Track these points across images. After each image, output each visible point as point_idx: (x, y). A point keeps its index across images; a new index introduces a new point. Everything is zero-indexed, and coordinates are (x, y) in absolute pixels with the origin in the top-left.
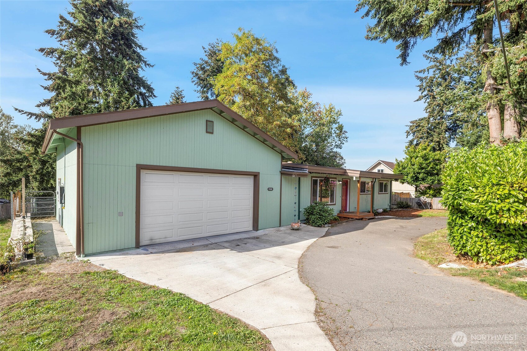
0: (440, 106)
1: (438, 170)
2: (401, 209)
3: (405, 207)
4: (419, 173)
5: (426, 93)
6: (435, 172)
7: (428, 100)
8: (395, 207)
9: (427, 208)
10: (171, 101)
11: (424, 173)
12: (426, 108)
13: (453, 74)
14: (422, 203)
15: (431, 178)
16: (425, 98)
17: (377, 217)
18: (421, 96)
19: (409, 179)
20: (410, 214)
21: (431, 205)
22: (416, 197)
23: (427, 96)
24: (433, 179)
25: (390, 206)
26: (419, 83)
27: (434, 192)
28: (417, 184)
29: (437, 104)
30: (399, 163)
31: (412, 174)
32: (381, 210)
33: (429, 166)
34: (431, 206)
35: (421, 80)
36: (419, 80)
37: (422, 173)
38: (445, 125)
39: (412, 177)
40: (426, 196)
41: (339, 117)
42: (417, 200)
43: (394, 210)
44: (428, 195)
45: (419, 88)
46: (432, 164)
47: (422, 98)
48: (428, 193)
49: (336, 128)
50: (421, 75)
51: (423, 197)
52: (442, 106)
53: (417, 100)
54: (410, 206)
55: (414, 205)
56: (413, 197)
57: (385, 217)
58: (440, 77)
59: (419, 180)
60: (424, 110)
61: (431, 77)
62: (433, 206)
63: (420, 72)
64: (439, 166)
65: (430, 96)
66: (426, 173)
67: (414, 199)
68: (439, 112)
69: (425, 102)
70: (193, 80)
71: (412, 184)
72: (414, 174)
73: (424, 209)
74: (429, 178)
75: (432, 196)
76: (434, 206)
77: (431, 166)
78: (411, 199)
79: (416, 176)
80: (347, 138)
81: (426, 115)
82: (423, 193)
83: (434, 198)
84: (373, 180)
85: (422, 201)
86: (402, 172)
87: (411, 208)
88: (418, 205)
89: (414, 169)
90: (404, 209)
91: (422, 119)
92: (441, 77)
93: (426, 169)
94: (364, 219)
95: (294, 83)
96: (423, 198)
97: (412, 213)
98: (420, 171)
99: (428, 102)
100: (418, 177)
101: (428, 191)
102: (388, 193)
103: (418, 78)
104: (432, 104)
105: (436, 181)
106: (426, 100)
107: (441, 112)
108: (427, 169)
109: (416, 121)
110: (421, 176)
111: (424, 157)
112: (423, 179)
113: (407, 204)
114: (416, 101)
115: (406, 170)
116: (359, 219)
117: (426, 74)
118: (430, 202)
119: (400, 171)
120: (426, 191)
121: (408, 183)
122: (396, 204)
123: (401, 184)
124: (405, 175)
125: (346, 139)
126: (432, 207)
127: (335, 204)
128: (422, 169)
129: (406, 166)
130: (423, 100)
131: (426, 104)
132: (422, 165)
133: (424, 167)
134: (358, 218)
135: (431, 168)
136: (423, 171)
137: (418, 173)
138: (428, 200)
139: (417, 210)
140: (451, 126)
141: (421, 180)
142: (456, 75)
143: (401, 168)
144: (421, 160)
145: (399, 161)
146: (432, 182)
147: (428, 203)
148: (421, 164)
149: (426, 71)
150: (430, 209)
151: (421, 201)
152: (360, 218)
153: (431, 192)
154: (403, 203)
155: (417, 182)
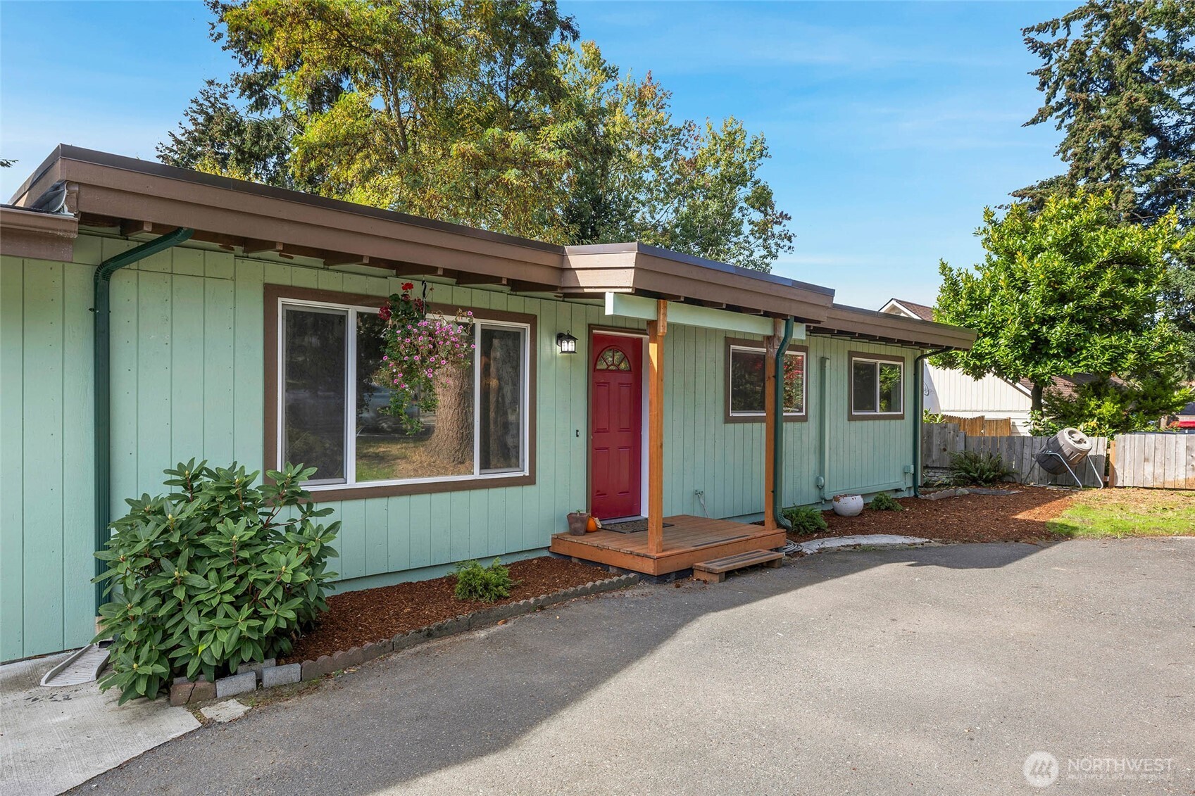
0: (1111, 135)
1: (1136, 302)
2: (965, 491)
3: (987, 481)
4: (1051, 322)
5: (1061, 95)
6: (1126, 312)
7: (1068, 121)
8: (943, 478)
9: (1090, 484)
10: (191, 127)
11: (1073, 319)
12: (1062, 144)
13: (1151, 31)
14: (1066, 458)
15: (1106, 342)
16: (1060, 113)
17: (811, 547)
18: (1045, 109)
19: (1003, 352)
20: (1005, 520)
21: (1108, 470)
22: (1036, 433)
23: (1065, 109)
24: (1116, 347)
25: (915, 475)
26: (1038, 62)
27: (1122, 408)
28: (1040, 370)
29: (1099, 128)
30: (955, 283)
31: (1013, 328)
32: (854, 504)
33: (1093, 288)
34: (1107, 474)
35: (1046, 52)
36: (1038, 54)
37: (1063, 318)
38: (1130, 197)
39: (1017, 341)
40: (1082, 426)
41: (759, 161)
42: (1040, 446)
43: (932, 496)
44: (1093, 423)
45: (1038, 79)
46: (1109, 274)
47: (1051, 114)
48: (1092, 415)
49: (747, 199)
50: (1046, 38)
51: (1071, 433)
52: (1116, 134)
53: (1034, 121)
54: (1009, 474)
55: (1026, 469)
56: (1024, 431)
57: (864, 540)
58: (1108, 41)
59: (1047, 354)
60: (1058, 153)
61: (1077, 42)
62: (1119, 473)
63: (1042, 29)
64: (1141, 286)
65: (1076, 105)
66: (1079, 322)
67: (1028, 442)
68: (1108, 154)
69: (1059, 128)
70: (216, 31)
71: (1017, 371)
72: (1027, 327)
73: (1075, 485)
74: (1099, 341)
75: (1112, 426)
76: (1124, 475)
77: (1104, 286)
78: (1014, 442)
79: (1034, 334)
80: (790, 239)
81: (1064, 169)
82: (1069, 415)
83: (1119, 437)
84: (775, 329)
85: (1067, 451)
86: (969, 321)
87: (1015, 484)
88: (1048, 470)
89: (1024, 305)
90: (984, 491)
91: (1051, 183)
92: (1112, 42)
93: (1081, 298)
94: (697, 575)
95: (576, 28)
96: (1071, 439)
97: (1019, 517)
98: (1051, 312)
99: (1070, 127)
100: (1047, 341)
101: (1093, 404)
102: (902, 417)
103: (1035, 46)
104: (1082, 130)
105: (1131, 356)
106: (1062, 121)
107: (1113, 155)
108: (1084, 302)
109: (1032, 188)
110: (1057, 333)
111: (1070, 245)
112: (1069, 350)
113: (997, 467)
114: (1028, 124)
115: (988, 310)
116: (662, 579)
117: (1061, 34)
118: (1102, 452)
119: (960, 316)
120: (1083, 405)
121: (1000, 373)
122: (947, 464)
123: (970, 378)
124: (985, 335)
125: (786, 242)
126: (1114, 477)
127: (530, 480)
128: (1063, 299)
129: (988, 292)
130: (1053, 121)
131: (1064, 134)
132: (1061, 283)
133: (1072, 291)
134: (649, 568)
135: (1103, 295)
136: (1068, 308)
137: (1043, 321)
138: (1095, 446)
139: (1044, 497)
140: (1148, 203)
141: (1055, 356)
142: (1161, 34)
143: (963, 304)
144: (1057, 261)
145: (955, 273)
146: (1113, 360)
147: (1096, 459)
148: (1055, 278)
149: (1061, 28)
150: (1106, 485)
151: (1060, 449)
152: (670, 567)
153: (1108, 408)
154: (976, 460)
155: (1037, 363)
